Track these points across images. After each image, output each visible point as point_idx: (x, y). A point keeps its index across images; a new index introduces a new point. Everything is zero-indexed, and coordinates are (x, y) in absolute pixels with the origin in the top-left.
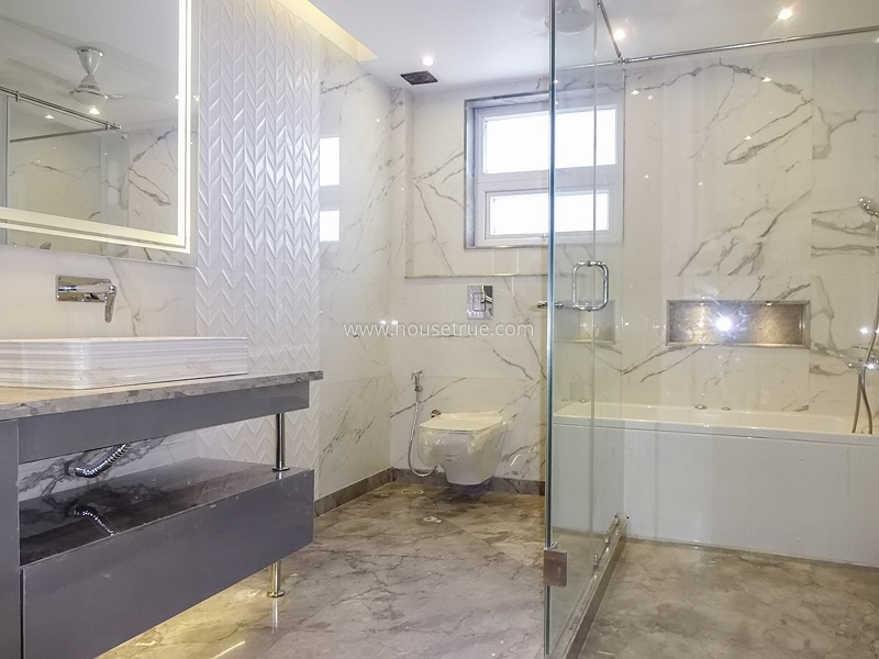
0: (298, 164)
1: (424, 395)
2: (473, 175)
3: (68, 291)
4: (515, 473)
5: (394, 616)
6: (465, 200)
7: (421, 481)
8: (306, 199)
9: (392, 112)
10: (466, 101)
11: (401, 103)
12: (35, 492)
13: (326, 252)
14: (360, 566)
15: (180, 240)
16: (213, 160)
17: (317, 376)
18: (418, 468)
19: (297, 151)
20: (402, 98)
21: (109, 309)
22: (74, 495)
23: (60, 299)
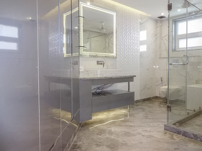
0: (135, 39)
1: (163, 82)
2: (175, 35)
3: (98, 63)
4: (183, 99)
5: (147, 117)
6: (173, 41)
7: (162, 99)
8: (137, 45)
9: (156, 25)
10: (173, 20)
11: (158, 23)
12: (94, 91)
13: (142, 54)
14: (144, 110)
15: (114, 54)
16: (119, 40)
17: (135, 76)
18: (162, 96)
19: (135, 36)
20: (159, 21)
21: (103, 65)
22: (99, 92)
23: (97, 64)
